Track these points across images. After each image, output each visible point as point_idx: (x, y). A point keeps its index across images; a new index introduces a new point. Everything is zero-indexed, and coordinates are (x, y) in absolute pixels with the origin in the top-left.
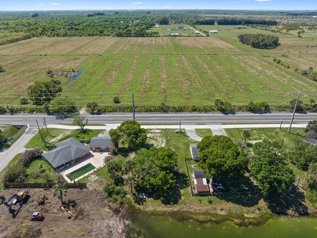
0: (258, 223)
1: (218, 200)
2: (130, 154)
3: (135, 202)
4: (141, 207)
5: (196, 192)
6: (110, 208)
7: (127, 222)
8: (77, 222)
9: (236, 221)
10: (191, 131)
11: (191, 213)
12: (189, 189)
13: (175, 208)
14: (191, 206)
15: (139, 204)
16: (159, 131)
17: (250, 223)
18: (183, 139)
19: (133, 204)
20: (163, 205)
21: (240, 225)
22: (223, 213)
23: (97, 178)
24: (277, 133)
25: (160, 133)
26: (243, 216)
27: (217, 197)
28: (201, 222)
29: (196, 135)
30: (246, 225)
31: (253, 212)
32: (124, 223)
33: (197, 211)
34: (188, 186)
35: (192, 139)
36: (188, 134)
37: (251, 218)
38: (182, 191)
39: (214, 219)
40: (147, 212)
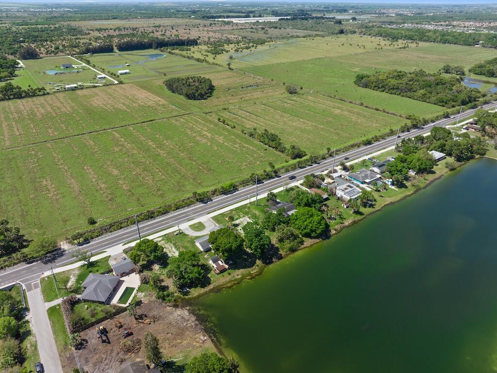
0: (260, 273)
1: (233, 271)
2: (153, 267)
3: (183, 296)
4: (189, 296)
5: (218, 272)
6: (170, 306)
7: (188, 308)
8: (156, 323)
9: (248, 278)
10: (186, 229)
11: (221, 285)
12: (212, 272)
13: (211, 287)
14: (219, 282)
15: (187, 295)
16: (160, 239)
17: (256, 275)
18: (185, 238)
19: (183, 297)
20: (203, 289)
21: (251, 279)
22: (239, 277)
23: (143, 294)
24: (249, 208)
25: (162, 240)
26: (250, 273)
27: (232, 269)
28: (230, 287)
29: (193, 231)
30: (254, 278)
31: (255, 269)
32: (186, 309)
33: (224, 283)
34: (211, 270)
35: (192, 236)
36: (187, 232)
37: (255, 273)
38: (209, 275)
39: (236, 282)
40: (195, 297)
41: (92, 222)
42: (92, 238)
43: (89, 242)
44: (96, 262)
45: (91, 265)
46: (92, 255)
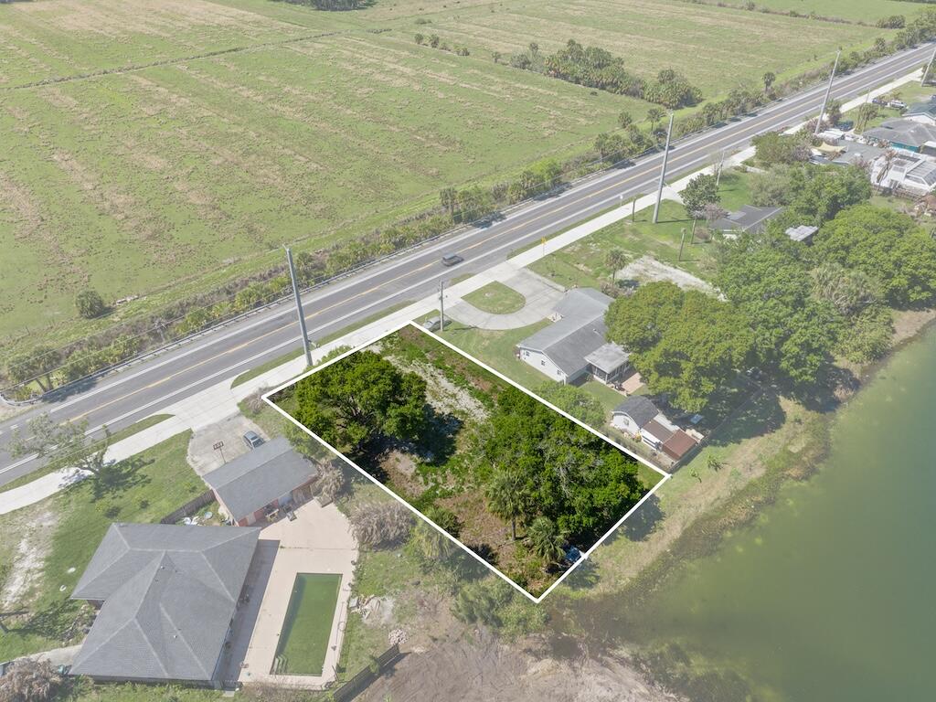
0: (824, 450)
3: (574, 589)
4: (604, 588)
5: (668, 459)
6: (537, 655)
7: (625, 653)
9: (791, 473)
10: (458, 308)
11: (709, 517)
13: (672, 529)
14: (694, 503)
15: (591, 585)
17: (816, 460)
21: (806, 477)
22: (758, 472)
24: (636, 232)
25: (384, 353)
28: (749, 523)
29: (487, 315)
31: (795, 434)
33: (716, 505)
35: (492, 332)
36: (465, 320)
37: (805, 450)
39: (759, 498)
40: (629, 589)
41: (97, 309)
42: (103, 367)
43: (91, 384)
44: (133, 464)
45: (113, 478)
46: (111, 438)
